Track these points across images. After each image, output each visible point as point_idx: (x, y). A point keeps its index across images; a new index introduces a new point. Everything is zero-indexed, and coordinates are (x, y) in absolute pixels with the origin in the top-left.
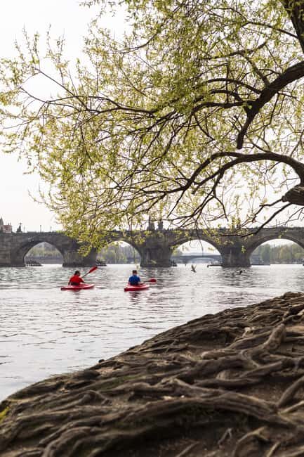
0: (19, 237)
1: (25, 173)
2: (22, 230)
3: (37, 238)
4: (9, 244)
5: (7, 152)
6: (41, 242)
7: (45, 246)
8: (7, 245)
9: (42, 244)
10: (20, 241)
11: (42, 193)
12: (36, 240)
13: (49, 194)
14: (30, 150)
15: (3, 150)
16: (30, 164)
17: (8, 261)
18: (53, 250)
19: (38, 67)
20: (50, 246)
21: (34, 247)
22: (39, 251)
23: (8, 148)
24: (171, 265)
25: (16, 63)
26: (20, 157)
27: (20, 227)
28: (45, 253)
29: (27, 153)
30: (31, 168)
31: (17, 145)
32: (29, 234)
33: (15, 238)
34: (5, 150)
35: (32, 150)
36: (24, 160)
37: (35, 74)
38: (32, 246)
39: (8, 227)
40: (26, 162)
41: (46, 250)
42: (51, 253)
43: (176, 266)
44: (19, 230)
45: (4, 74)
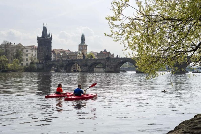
0: (117, 60)
1: (123, 50)
2: (119, 57)
3: (125, 60)
4: (113, 63)
5: (115, 41)
6: (127, 62)
7: (128, 63)
8: (112, 63)
9: (127, 63)
10: (118, 62)
11: (129, 53)
12: (125, 61)
13: (132, 54)
14: (125, 40)
15: (113, 40)
16: (125, 46)
17: (112, 70)
18: (132, 65)
19: (128, 3)
20: (131, 64)
21: (124, 64)
22: (126, 66)
23: (116, 40)
24: (186, 73)
25: (119, 3)
26: (121, 43)
27: (118, 56)
28: (128, 66)
29: (124, 42)
30: (126, 48)
31: (120, 38)
32: (122, 59)
33: (116, 60)
34: (114, 40)
35: (126, 40)
36: (123, 45)
37: (127, 7)
38: (123, 64)
39: (113, 55)
40: (124, 45)
41: (129, 65)
42: (131, 66)
43: (188, 73)
44: (117, 57)
45: (114, 8)
